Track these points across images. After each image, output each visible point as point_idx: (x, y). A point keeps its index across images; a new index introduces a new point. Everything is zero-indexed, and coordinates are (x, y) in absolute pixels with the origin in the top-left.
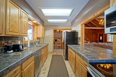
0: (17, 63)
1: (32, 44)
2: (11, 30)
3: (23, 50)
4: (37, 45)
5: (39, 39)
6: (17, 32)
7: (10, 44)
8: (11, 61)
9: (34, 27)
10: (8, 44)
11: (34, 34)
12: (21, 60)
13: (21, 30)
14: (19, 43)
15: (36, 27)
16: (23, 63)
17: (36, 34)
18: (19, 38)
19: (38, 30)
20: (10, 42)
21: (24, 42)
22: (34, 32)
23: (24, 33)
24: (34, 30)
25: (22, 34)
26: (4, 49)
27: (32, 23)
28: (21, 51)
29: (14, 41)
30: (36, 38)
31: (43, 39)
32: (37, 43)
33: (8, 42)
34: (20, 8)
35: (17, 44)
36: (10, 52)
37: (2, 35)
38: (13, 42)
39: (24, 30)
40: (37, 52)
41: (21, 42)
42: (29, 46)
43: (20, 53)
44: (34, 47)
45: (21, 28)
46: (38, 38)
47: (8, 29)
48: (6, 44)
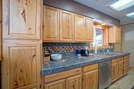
0: (79, 64)
1: (100, 51)
2: (78, 37)
3: (88, 56)
4: (108, 53)
5: (113, 46)
6: (83, 38)
7: (79, 48)
8: (76, 61)
9: (104, 31)
10: (78, 49)
11: (104, 39)
12: (82, 63)
13: (86, 36)
14: (87, 48)
15: (107, 30)
16: (84, 67)
17: (107, 39)
18: (87, 44)
19: (110, 34)
20: (79, 47)
21: (91, 48)
22: (104, 37)
23: (89, 39)
24: (104, 34)
25: (87, 41)
26: (76, 52)
27: (101, 27)
28: (86, 56)
29: (83, 47)
30: (107, 44)
31: (121, 45)
32: (108, 50)
33: (78, 47)
34: (84, 17)
35: (84, 49)
36: (78, 55)
37: (73, 42)
38: (81, 47)
39: (89, 36)
40: (103, 61)
41: (88, 48)
42: (96, 52)
43: (85, 58)
44: (103, 54)
45: (86, 35)
46: (110, 44)
47: (76, 37)
48: (77, 49)
